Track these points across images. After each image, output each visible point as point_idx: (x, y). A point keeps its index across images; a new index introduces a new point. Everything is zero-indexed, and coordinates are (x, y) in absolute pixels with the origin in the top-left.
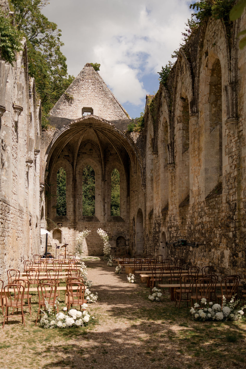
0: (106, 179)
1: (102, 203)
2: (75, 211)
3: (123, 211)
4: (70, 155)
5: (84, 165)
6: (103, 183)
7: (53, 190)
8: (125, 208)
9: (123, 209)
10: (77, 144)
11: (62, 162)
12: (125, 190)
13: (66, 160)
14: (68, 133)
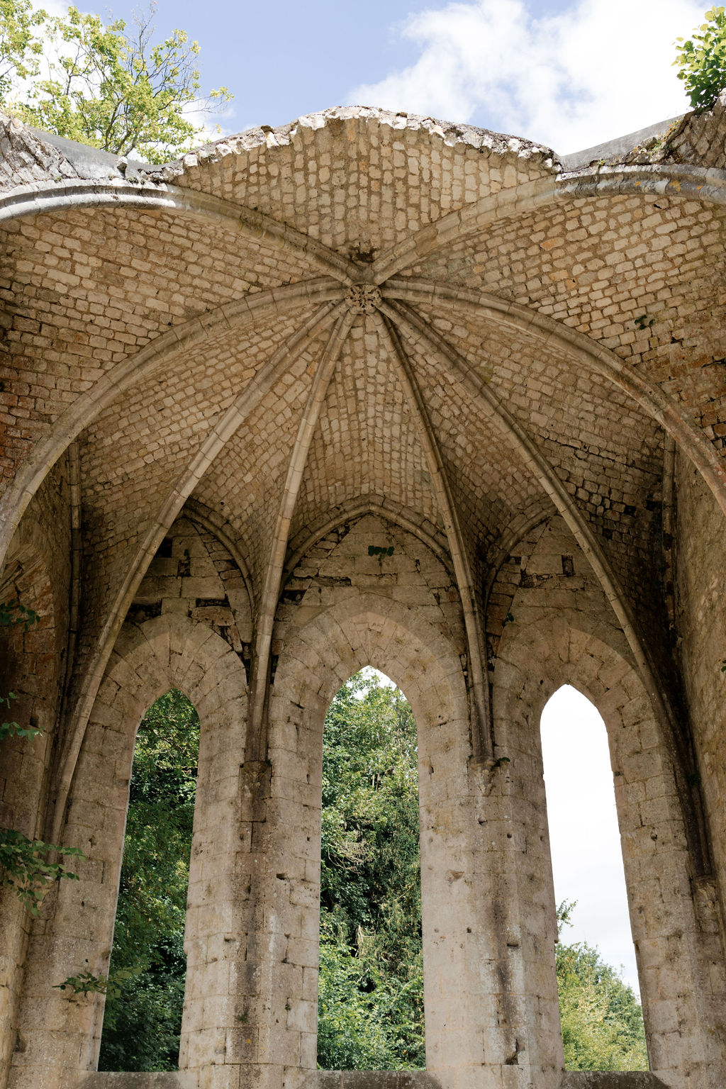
0: (504, 751)
1: (483, 949)
2: (245, 1022)
3: (673, 1023)
4: (238, 598)
5: (332, 659)
6: (480, 777)
7: (87, 849)
8: (690, 986)
9: (671, 1005)
10: (283, 493)
11: (176, 645)
12: (665, 832)
13: (204, 626)
14: (192, 335)
